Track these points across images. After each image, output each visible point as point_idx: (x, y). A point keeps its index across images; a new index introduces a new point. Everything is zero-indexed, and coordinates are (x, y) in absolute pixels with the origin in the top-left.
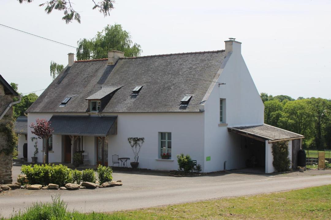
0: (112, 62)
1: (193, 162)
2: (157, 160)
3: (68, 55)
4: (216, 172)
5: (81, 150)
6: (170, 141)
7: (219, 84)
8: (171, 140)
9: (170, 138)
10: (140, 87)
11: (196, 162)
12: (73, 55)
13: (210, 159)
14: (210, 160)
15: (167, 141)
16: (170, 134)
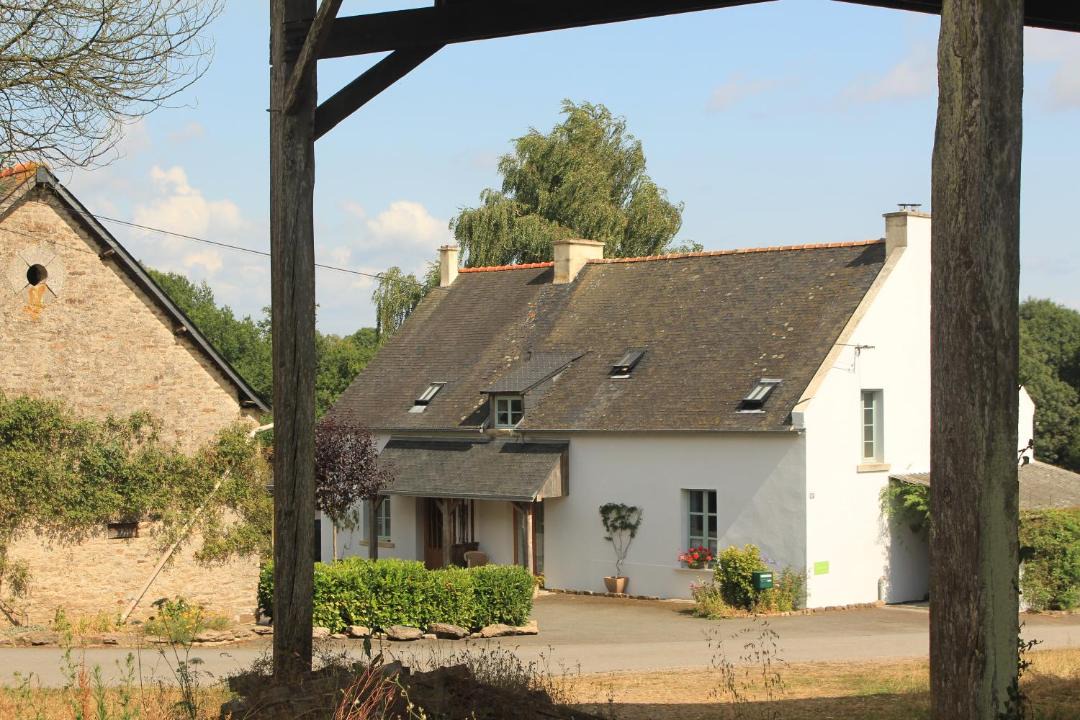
0: (565, 274)
1: (763, 577)
2: (677, 571)
4: (844, 609)
5: (470, 541)
6: (714, 514)
7: (859, 348)
8: (715, 512)
9: (713, 507)
10: (638, 355)
11: (770, 576)
12: (453, 252)
13: (828, 569)
14: (826, 571)
15: (706, 514)
16: (713, 495)
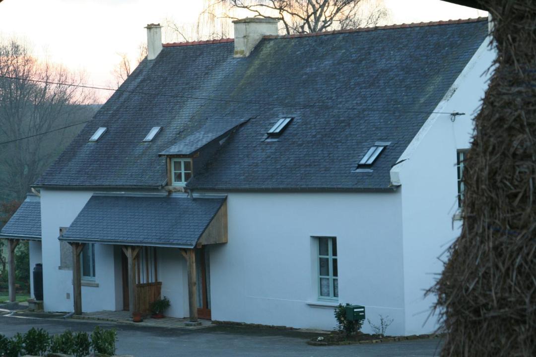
0: (243, 48)
1: (355, 310)
2: (309, 305)
3: (146, 29)
7: (453, 115)
8: (337, 255)
10: (288, 120)
11: (363, 312)
12: (158, 29)
15: (330, 257)
